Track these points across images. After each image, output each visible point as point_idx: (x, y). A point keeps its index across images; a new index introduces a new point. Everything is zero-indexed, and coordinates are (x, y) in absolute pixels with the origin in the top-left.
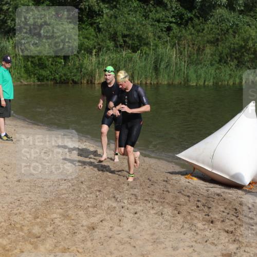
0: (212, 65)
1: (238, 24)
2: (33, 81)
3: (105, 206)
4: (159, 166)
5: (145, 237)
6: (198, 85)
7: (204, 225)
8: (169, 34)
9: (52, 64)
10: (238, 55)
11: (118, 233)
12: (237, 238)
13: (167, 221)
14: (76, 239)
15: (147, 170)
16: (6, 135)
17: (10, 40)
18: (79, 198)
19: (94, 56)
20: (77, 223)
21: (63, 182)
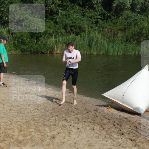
0: (122, 43)
1: (137, 20)
2: (18, 52)
3: (61, 124)
4: (91, 102)
5: (84, 143)
6: (114, 55)
7: (118, 136)
8: (97, 25)
9: (29, 42)
10: (137, 37)
11: (68, 140)
12: (137, 144)
13: (96, 133)
14: (44, 144)
15: (85, 104)
16: (3, 83)
17: (5, 28)
18: (46, 120)
19: (54, 38)
20: (44, 134)
21: (36, 110)
